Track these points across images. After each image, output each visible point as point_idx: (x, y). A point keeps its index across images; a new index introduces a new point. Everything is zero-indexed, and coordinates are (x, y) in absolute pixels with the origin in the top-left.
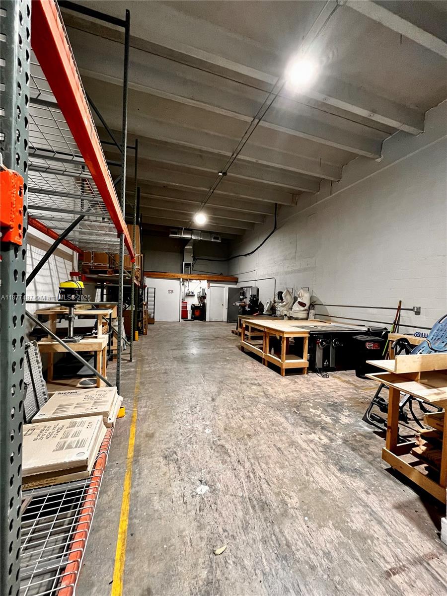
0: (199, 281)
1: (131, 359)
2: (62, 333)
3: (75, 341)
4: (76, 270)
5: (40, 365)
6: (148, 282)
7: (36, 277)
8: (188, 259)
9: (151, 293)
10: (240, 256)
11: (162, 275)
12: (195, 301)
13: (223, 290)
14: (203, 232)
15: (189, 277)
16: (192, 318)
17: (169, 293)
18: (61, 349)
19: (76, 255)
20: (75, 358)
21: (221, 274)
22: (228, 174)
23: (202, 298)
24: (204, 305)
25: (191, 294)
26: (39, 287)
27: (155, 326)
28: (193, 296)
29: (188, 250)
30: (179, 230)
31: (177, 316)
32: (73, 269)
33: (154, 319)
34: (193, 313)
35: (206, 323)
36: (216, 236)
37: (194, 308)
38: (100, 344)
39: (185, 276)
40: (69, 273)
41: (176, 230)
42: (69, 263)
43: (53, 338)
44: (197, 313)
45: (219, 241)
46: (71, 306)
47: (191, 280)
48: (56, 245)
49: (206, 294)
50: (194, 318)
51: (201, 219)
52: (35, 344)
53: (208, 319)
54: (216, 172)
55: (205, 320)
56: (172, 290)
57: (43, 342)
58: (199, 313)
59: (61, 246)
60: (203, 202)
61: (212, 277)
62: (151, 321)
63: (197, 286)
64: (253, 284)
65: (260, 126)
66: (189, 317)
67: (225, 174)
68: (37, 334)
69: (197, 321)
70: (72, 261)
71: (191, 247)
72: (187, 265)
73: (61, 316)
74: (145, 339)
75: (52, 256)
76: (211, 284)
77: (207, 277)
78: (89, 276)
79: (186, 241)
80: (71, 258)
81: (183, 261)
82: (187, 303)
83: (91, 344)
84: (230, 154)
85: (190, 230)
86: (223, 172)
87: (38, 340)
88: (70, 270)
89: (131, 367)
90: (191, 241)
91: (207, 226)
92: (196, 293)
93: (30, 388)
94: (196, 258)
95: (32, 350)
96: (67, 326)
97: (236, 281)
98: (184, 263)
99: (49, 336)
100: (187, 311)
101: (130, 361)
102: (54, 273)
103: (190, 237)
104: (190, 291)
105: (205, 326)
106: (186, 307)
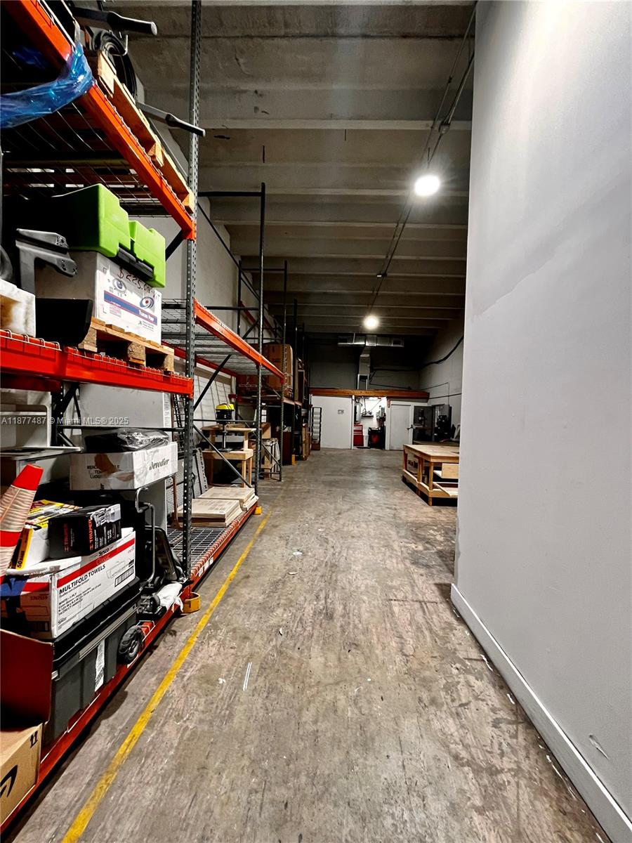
0: (376, 398)
1: (280, 478)
2: (219, 445)
3: (226, 452)
4: (234, 392)
5: (204, 466)
6: (315, 400)
7: (202, 400)
8: (364, 371)
9: (317, 414)
10: (432, 363)
11: (331, 392)
12: (374, 424)
13: (409, 410)
14: (378, 335)
15: (363, 393)
16: (369, 445)
17: (339, 413)
18: (217, 457)
19: (234, 379)
20: (226, 463)
21: (409, 388)
22: (389, 274)
23: (382, 420)
24: (383, 429)
25: (368, 415)
26: (204, 409)
27: (322, 452)
28: (371, 417)
29: (364, 360)
30: (349, 337)
31: (347, 442)
32: (232, 391)
33: (319, 443)
34: (370, 439)
35: (386, 452)
36: (397, 339)
37: (371, 432)
38: (244, 455)
39: (358, 393)
40: (227, 395)
41: (345, 337)
42: (227, 386)
43: (214, 449)
44: (375, 440)
45: (401, 346)
46: (224, 423)
47: (366, 397)
48: (216, 373)
49: (385, 415)
50: (371, 445)
51: (372, 323)
52: (200, 451)
53: (387, 447)
54: (374, 274)
55: (384, 447)
56: (342, 409)
57: (206, 451)
58: (378, 438)
59: (220, 373)
60: (368, 305)
61: (393, 391)
62: (316, 446)
63: (374, 405)
64: (444, 401)
65: (407, 228)
66: (366, 444)
67: (384, 275)
68: (203, 445)
69: (374, 449)
70: (231, 385)
71: (368, 355)
72: (363, 378)
73: (218, 432)
74: (302, 465)
75: (214, 382)
76: (392, 402)
77: (387, 393)
78: (244, 397)
79: (361, 349)
80: (229, 382)
81: (358, 373)
82: (362, 426)
83: (237, 454)
84: (384, 257)
85: (364, 335)
86: (382, 273)
87: (203, 450)
88: (228, 392)
89: (279, 485)
90: (365, 349)
91: (380, 329)
92: (374, 414)
93: (197, 479)
94: (375, 368)
95: (198, 454)
96: (221, 441)
97: (426, 397)
98: (359, 375)
99: (210, 447)
100: (362, 436)
101: (280, 480)
102: (215, 397)
103: (363, 343)
104: (367, 411)
105: (385, 455)
106: (362, 431)
